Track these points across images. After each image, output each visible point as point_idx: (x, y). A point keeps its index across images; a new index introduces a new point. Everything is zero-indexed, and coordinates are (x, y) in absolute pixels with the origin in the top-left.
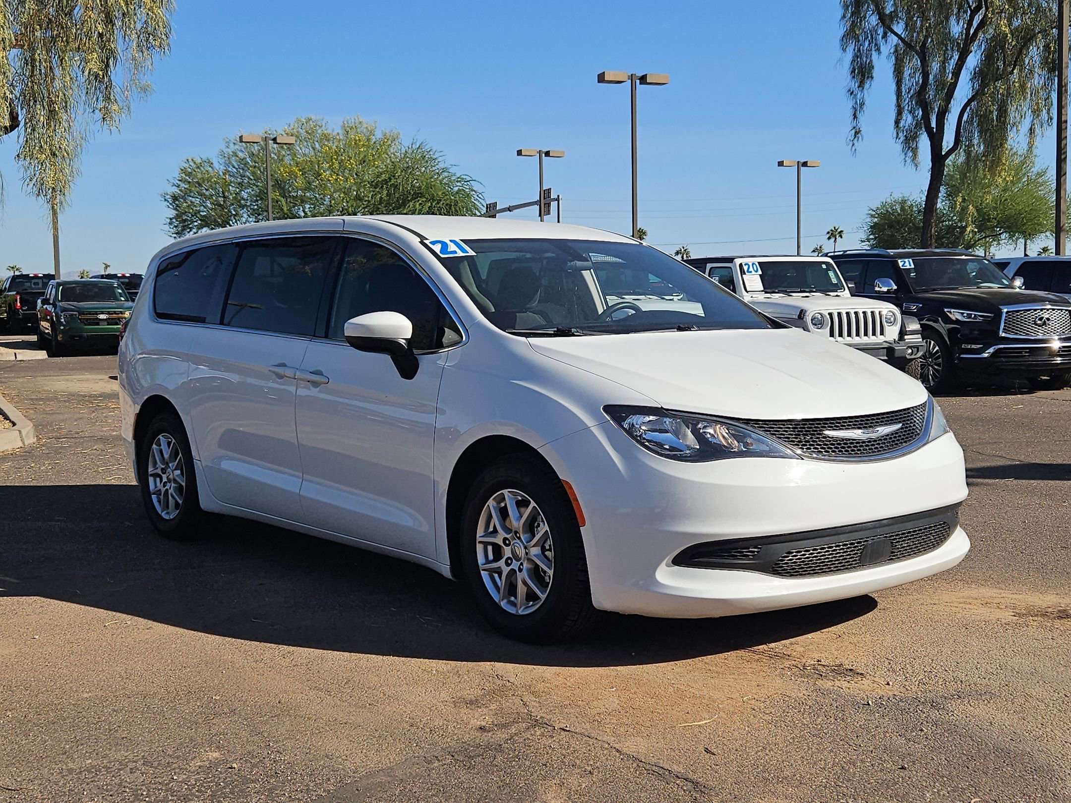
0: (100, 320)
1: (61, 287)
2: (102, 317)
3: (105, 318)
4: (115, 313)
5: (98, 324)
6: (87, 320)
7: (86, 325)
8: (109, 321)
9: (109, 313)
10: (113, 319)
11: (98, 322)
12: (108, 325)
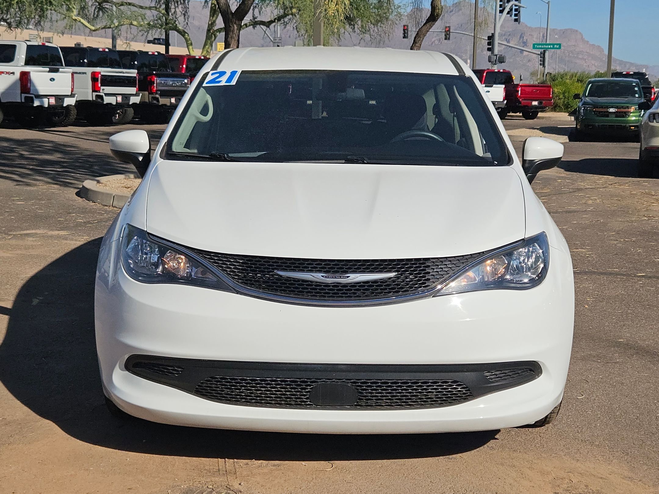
0: (610, 112)
1: (590, 85)
2: (612, 110)
3: (614, 111)
4: (622, 107)
5: (608, 116)
6: (600, 112)
7: (598, 116)
8: (617, 114)
9: (617, 107)
10: (620, 112)
11: (608, 114)
12: (616, 117)
